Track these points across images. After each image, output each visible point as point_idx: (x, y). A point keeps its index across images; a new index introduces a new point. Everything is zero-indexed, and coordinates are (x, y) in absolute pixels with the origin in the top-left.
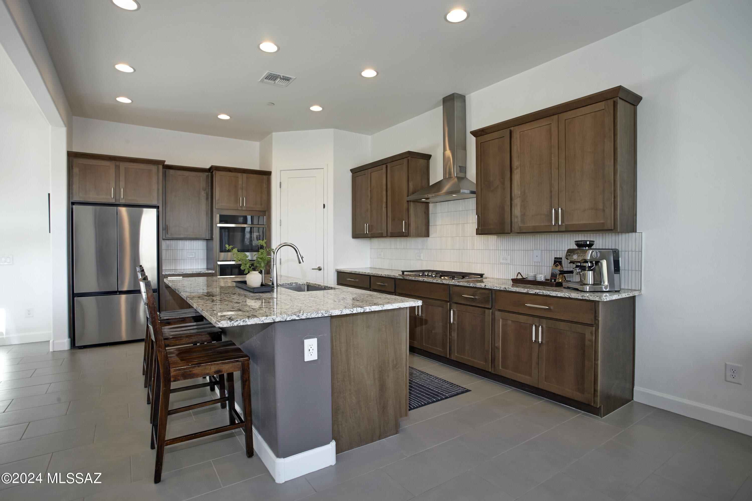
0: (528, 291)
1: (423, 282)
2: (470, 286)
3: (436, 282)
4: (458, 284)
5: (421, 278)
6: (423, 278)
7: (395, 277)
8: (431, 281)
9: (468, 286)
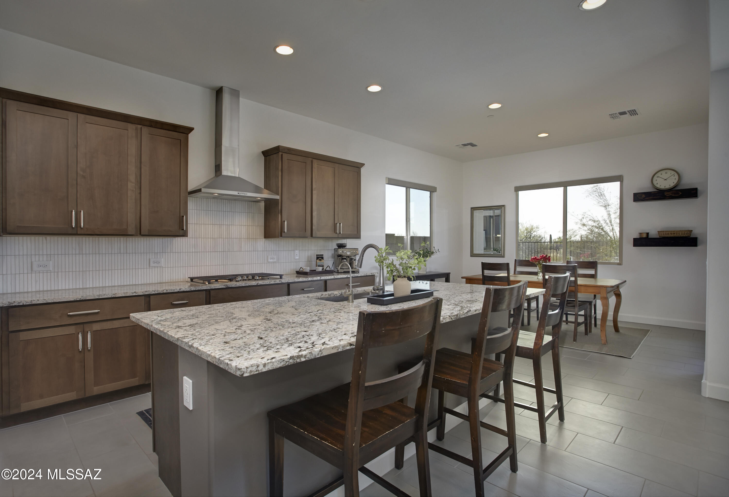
0: (347, 276)
1: (257, 286)
2: (309, 280)
3: (274, 283)
4: (297, 281)
5: (254, 282)
6: (256, 282)
7: (211, 288)
8: (268, 283)
9: (307, 280)
